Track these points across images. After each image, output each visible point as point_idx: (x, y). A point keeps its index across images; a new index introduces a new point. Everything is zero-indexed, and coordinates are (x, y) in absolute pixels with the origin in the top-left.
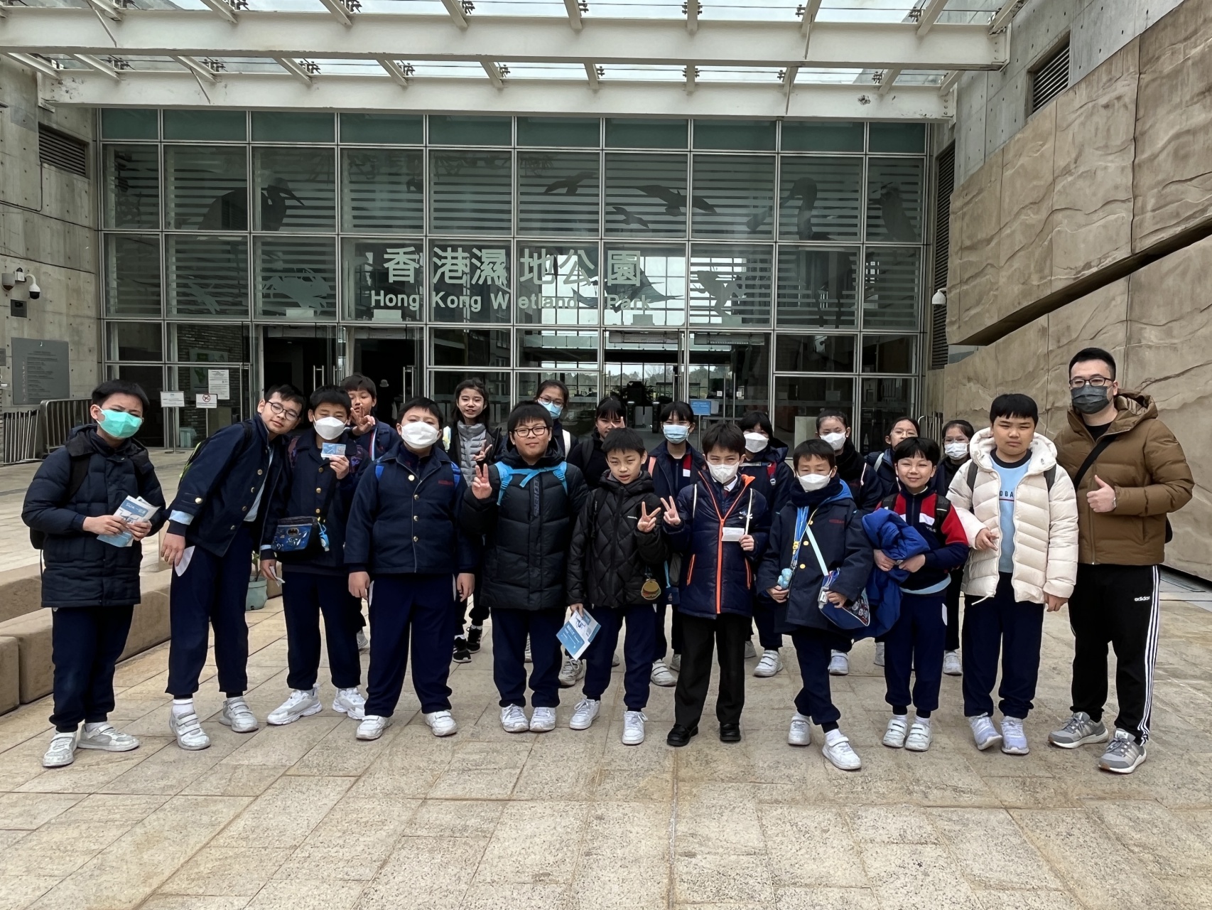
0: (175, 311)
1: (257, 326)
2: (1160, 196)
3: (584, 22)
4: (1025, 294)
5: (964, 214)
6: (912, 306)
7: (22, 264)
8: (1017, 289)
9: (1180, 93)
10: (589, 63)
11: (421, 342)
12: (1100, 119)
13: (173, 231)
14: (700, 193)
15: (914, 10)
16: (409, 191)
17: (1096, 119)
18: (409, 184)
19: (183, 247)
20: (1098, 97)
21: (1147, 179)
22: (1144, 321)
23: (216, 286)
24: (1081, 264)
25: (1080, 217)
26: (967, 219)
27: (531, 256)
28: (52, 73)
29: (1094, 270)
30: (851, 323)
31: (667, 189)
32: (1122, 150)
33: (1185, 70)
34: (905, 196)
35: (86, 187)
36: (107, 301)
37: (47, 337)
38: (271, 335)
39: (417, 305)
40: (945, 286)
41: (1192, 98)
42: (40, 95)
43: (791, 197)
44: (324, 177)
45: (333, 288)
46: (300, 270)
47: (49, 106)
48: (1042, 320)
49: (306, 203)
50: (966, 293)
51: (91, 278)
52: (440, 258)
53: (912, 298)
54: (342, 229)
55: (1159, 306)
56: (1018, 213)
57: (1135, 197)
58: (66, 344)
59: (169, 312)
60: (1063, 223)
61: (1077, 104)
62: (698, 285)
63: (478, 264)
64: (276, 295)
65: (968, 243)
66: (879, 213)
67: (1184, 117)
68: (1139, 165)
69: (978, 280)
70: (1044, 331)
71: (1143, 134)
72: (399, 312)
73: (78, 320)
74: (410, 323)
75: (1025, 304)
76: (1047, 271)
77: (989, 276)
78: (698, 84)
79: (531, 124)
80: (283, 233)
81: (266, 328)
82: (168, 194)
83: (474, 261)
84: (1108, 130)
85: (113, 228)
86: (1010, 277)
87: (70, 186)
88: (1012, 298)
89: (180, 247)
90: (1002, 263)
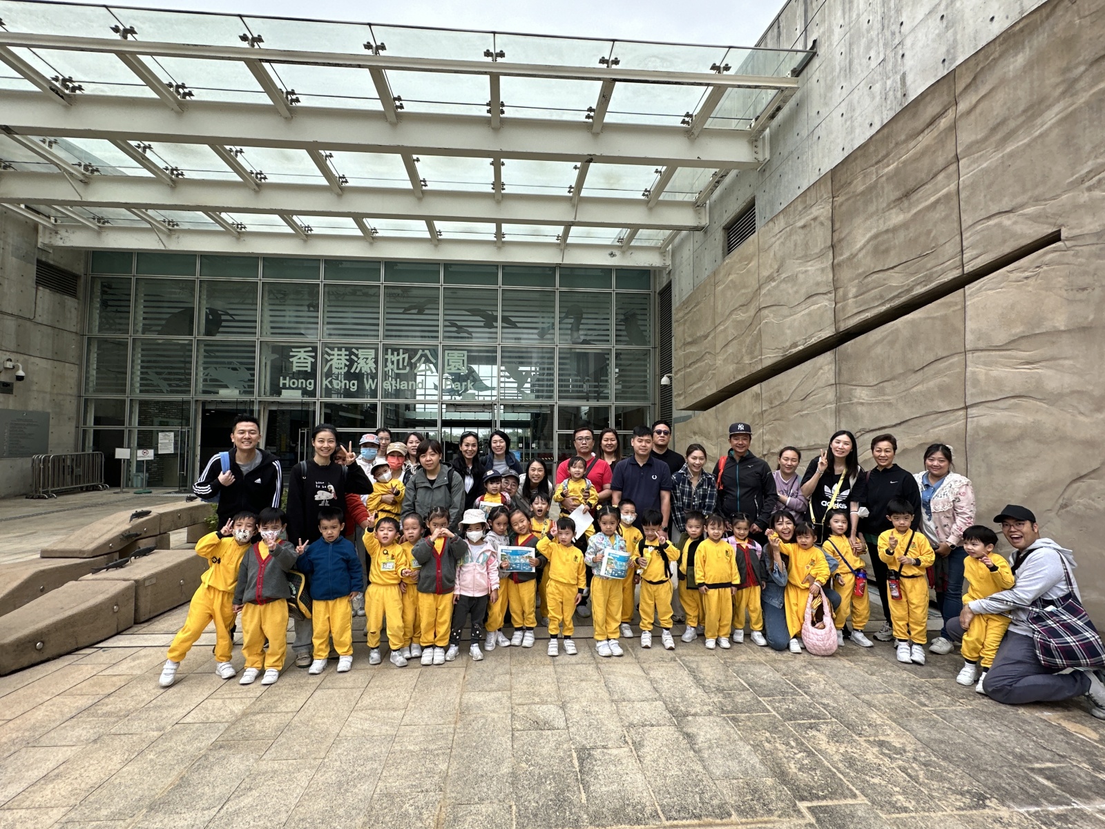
0: (138, 391)
1: (197, 401)
2: (860, 285)
3: (424, 192)
4: (738, 371)
5: (686, 321)
6: (645, 387)
7: (13, 357)
8: (731, 368)
9: (875, 203)
10: (429, 220)
11: (314, 412)
12: (798, 237)
13: (139, 335)
14: (507, 314)
15: (646, 191)
16: (309, 311)
17: (794, 237)
18: (309, 306)
19: (148, 347)
20: (795, 222)
21: (846, 274)
22: (854, 383)
23: (170, 373)
24: (788, 344)
25: (785, 311)
26: (687, 324)
27: (392, 354)
28: (50, 226)
29: (801, 348)
30: (607, 398)
31: (484, 311)
32: (821, 255)
33: (879, 186)
34: (639, 317)
35: (76, 305)
36: (87, 384)
37: (31, 408)
38: (208, 407)
39: (312, 386)
40: (671, 372)
41: (889, 205)
42: (40, 240)
43: (566, 317)
44: (250, 301)
45: (253, 375)
46: (230, 363)
47: (46, 248)
48: (756, 388)
49: (236, 318)
50: (690, 373)
51: (75, 368)
52: (329, 355)
53: (645, 381)
54: (262, 335)
55: (868, 371)
56: (730, 314)
57: (836, 289)
58: (48, 414)
59: (132, 391)
60: (769, 317)
61: (776, 230)
62: (507, 374)
63: (356, 359)
64: (212, 380)
65: (689, 340)
66: (623, 328)
67: (881, 221)
68: (839, 265)
69: (699, 364)
70: (757, 397)
71: (840, 241)
72: (300, 392)
73: (61, 397)
74: (307, 399)
75: (740, 377)
76: (756, 353)
77: (708, 360)
78: (504, 242)
79: (393, 266)
80: (218, 337)
81: (204, 403)
82: (137, 313)
83: (353, 357)
84: (807, 243)
85: (95, 332)
86: (725, 360)
87: (63, 305)
88: (728, 373)
89: (145, 347)
90: (718, 351)
